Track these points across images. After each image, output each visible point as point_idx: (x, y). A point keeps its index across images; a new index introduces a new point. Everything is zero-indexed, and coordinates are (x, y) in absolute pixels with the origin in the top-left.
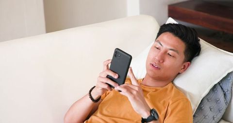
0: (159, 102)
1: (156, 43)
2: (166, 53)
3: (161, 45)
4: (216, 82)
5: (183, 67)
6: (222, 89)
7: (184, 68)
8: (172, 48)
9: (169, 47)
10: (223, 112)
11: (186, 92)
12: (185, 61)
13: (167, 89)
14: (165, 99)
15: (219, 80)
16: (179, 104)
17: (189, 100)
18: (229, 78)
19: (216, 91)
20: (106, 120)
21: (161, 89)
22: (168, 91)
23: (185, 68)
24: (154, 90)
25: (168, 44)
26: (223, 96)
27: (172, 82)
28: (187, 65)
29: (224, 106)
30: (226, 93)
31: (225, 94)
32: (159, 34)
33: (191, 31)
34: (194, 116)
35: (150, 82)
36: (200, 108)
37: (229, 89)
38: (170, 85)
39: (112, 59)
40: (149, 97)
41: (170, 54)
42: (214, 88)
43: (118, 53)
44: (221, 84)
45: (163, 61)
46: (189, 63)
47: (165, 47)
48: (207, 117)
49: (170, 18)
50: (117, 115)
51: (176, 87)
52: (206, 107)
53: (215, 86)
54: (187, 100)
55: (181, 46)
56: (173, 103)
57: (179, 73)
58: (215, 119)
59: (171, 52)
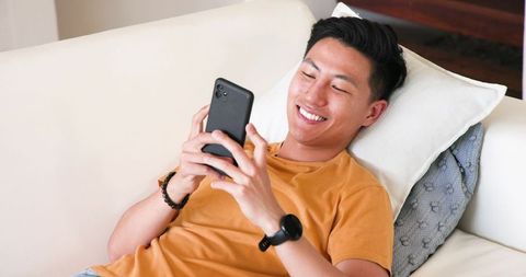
0: (319, 193)
1: (305, 64)
2: (327, 84)
3: (317, 68)
4: (444, 148)
5: (370, 113)
6: (458, 162)
7: (373, 116)
8: (342, 73)
9: (334, 72)
10: (459, 214)
11: (378, 171)
12: (373, 100)
13: (335, 167)
14: (331, 189)
15: (450, 143)
16: (362, 197)
17: (386, 188)
18: (473, 138)
19: (444, 167)
20: (201, 234)
21: (322, 166)
22: (339, 171)
23: (375, 115)
24: (308, 169)
25: (331, 65)
26: (459, 178)
27: (347, 149)
28: (380, 107)
29: (461, 200)
30: (467, 171)
31: (463, 174)
32: (311, 43)
33: (382, 31)
34: (396, 224)
35: (297, 152)
36: (409, 206)
37: (474, 163)
38: (342, 157)
39: (210, 102)
40: (297, 184)
41: (338, 87)
42: (439, 161)
43: (223, 88)
44: (455, 152)
45: (326, 103)
46: (383, 102)
47: (325, 71)
48: (425, 225)
49: (341, 4)
50: (224, 224)
51: (356, 160)
52: (423, 203)
53: (442, 157)
54: (381, 188)
55: (361, 66)
56: (348, 197)
57: (363, 127)
58: (443, 229)
59: (338, 82)
